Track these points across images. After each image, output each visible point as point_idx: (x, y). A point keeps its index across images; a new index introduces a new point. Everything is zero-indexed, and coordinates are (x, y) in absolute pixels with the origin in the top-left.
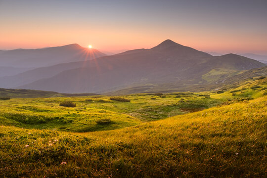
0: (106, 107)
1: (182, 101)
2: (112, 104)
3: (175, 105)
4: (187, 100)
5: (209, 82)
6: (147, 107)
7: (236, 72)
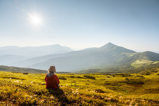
0: (83, 81)
1: (127, 79)
2: (86, 79)
3: (123, 82)
4: (130, 78)
5: (135, 68)
6: (107, 82)
7: (153, 62)
